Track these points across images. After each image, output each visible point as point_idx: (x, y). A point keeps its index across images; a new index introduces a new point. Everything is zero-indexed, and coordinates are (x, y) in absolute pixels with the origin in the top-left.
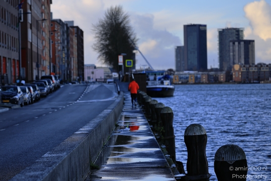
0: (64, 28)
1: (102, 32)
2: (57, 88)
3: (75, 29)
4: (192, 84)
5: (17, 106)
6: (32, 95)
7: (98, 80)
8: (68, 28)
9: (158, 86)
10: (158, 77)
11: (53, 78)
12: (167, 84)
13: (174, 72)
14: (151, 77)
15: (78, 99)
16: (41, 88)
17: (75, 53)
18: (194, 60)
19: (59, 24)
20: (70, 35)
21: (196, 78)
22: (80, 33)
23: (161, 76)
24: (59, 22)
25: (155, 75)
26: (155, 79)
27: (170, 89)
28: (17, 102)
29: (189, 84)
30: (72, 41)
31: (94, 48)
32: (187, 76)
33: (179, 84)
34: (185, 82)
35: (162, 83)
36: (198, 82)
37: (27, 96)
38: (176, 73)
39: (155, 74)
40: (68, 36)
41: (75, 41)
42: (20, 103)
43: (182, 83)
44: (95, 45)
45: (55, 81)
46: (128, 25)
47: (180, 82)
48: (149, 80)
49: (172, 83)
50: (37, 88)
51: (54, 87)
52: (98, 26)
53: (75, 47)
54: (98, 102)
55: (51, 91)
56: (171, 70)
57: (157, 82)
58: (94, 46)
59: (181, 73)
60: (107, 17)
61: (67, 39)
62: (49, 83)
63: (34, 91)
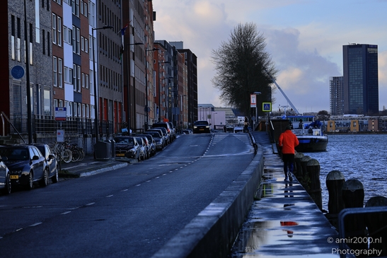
0: (170, 53)
1: (227, 61)
2: (172, 139)
3: (185, 53)
4: (355, 133)
5: (135, 161)
6: (147, 148)
7: (217, 127)
8: (175, 53)
9: (304, 137)
10: (305, 124)
11: (168, 127)
12: (317, 134)
13: (329, 115)
14: (296, 124)
15: (204, 153)
16: (156, 139)
17: (186, 89)
18: (359, 97)
19: (164, 47)
20: (179, 63)
21: (361, 125)
22: (191, 59)
23: (309, 123)
24: (164, 45)
25: (301, 121)
26: (300, 127)
27: (321, 140)
28: (134, 156)
29: (351, 133)
30: (182, 71)
31: (215, 84)
32: (348, 121)
33: (336, 133)
34: (345, 131)
35: (311, 132)
36: (363, 130)
37: (143, 149)
38: (331, 117)
39: (300, 119)
40: (175, 64)
41: (185, 71)
42: (136, 157)
43: (341, 132)
44: (216, 78)
45: (170, 130)
46: (263, 51)
47: (337, 131)
48: (292, 128)
49: (324, 133)
50: (153, 140)
51: (170, 137)
52: (220, 53)
53: (185, 80)
54: (230, 156)
55: (166, 143)
56: (323, 113)
57: (304, 131)
58: (215, 80)
59: (339, 117)
60: (233, 39)
61: (175, 69)
62: (164, 132)
63: (150, 143)
